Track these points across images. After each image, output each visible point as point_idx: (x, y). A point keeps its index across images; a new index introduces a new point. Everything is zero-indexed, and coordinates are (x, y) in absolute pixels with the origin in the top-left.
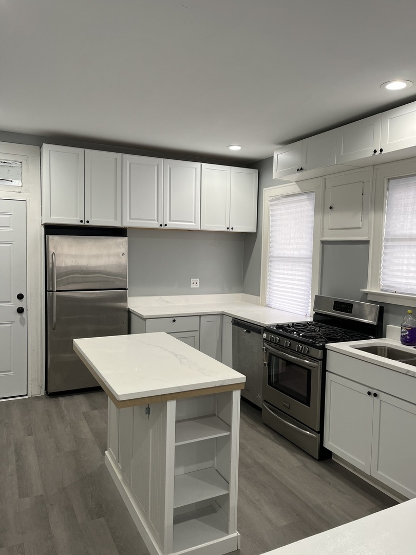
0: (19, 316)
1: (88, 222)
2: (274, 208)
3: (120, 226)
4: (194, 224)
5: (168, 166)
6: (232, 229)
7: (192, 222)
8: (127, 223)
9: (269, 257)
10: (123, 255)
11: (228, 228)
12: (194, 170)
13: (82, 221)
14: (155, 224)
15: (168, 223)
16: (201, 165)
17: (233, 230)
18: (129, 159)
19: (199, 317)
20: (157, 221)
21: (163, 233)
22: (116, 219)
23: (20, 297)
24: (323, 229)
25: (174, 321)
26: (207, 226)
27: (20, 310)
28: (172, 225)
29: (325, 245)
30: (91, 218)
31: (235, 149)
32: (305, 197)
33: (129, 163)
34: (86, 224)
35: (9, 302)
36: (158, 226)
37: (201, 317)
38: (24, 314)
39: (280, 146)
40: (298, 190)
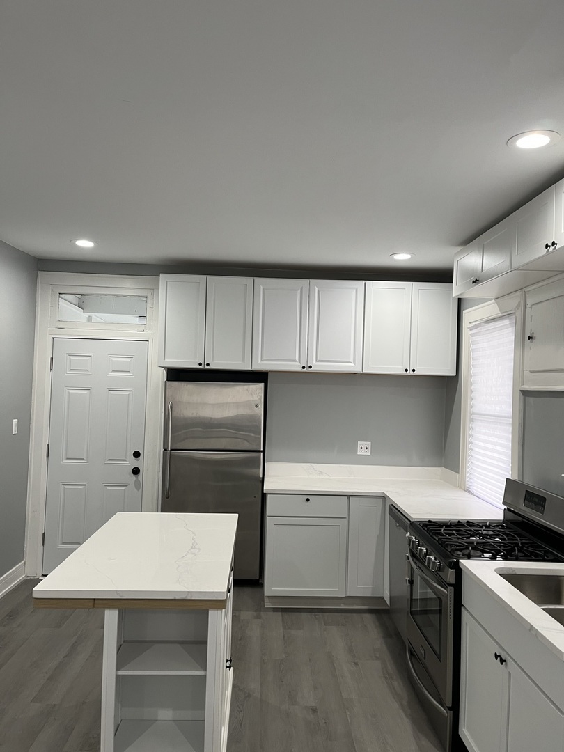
0: (134, 477)
1: (208, 365)
2: (475, 339)
3: (250, 369)
4: (352, 364)
5: (316, 289)
6: (414, 370)
7: (349, 362)
8: (259, 365)
9: (471, 414)
10: (257, 406)
11: (406, 370)
12: (355, 291)
13: (200, 364)
14: (295, 366)
15: (314, 363)
16: (365, 283)
17: (416, 373)
18: (263, 283)
19: (346, 497)
20: (299, 362)
21: (308, 378)
22: (243, 360)
23: (137, 455)
24: (523, 371)
25: (308, 500)
26: (372, 368)
27: (136, 471)
28: (318, 366)
29: (527, 398)
30: (213, 360)
31: (402, 258)
32: (506, 322)
33: (263, 289)
34: (207, 367)
35: (125, 460)
36: (300, 369)
37: (351, 498)
38: (140, 476)
39: (460, 248)
40: (497, 313)
